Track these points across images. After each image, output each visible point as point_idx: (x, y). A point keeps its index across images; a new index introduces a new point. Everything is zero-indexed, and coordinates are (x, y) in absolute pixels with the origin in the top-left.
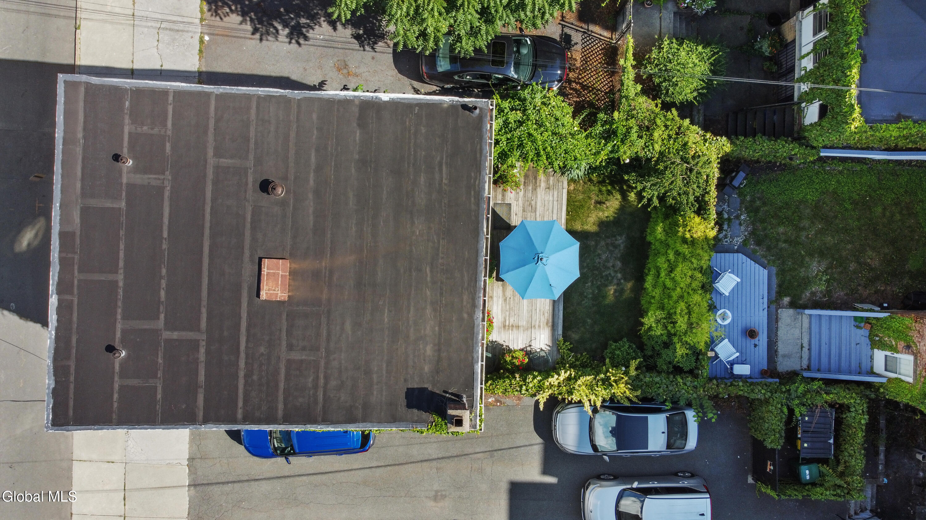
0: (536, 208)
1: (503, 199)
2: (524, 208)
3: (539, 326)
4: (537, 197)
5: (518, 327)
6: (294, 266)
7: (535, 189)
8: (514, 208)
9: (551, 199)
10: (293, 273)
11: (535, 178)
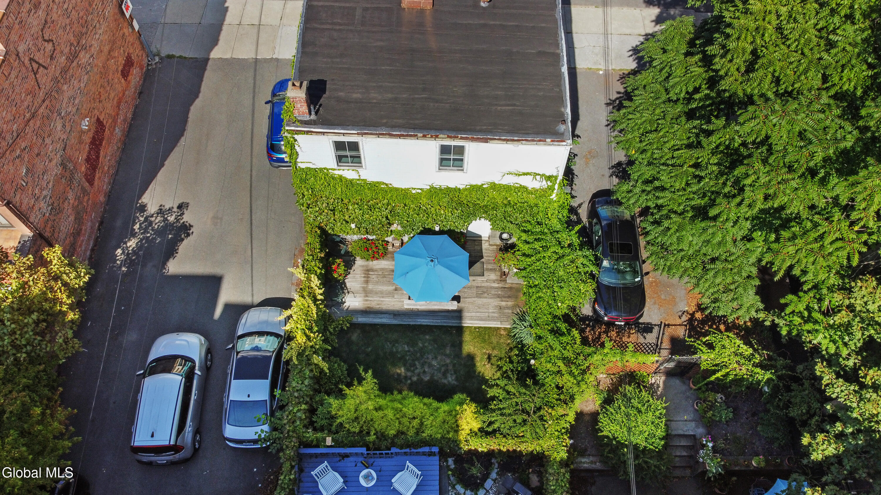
0: (481, 298)
1: (488, 270)
2: (481, 287)
3: (367, 300)
4: (491, 298)
5: (367, 282)
6: (428, 12)
7: (499, 296)
8: (480, 279)
9: (490, 311)
10: (422, 11)
11: (509, 297)
